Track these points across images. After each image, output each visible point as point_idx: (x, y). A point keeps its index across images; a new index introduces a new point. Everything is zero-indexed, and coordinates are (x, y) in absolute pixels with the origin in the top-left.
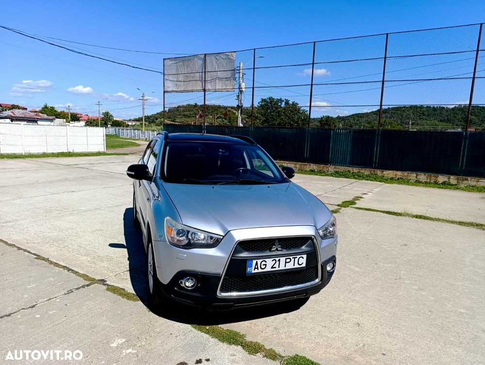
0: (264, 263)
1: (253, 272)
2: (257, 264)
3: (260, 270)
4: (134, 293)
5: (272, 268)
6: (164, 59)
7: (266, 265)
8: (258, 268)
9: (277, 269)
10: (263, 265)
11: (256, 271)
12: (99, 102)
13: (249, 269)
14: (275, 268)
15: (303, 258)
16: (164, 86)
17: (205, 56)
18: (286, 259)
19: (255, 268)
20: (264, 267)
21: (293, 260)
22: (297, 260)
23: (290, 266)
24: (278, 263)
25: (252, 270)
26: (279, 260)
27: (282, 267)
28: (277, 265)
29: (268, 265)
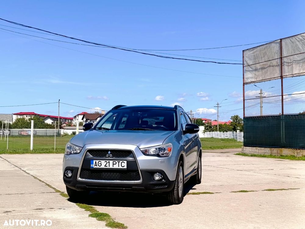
0: (100, 163)
1: (94, 167)
2: (96, 163)
3: (98, 167)
4: (67, 194)
5: (105, 166)
6: (243, 51)
7: (101, 164)
8: (96, 165)
9: (108, 167)
10: (100, 164)
11: (96, 167)
12: (218, 104)
13: (92, 165)
14: (107, 166)
15: (124, 163)
16: (244, 78)
17: (281, 41)
18: (113, 162)
19: (95, 165)
20: (100, 165)
21: (117, 163)
22: (120, 163)
23: (116, 166)
24: (108, 164)
25: (93, 166)
26: (109, 162)
27: (111, 167)
28: (108, 165)
29: (103, 164)
